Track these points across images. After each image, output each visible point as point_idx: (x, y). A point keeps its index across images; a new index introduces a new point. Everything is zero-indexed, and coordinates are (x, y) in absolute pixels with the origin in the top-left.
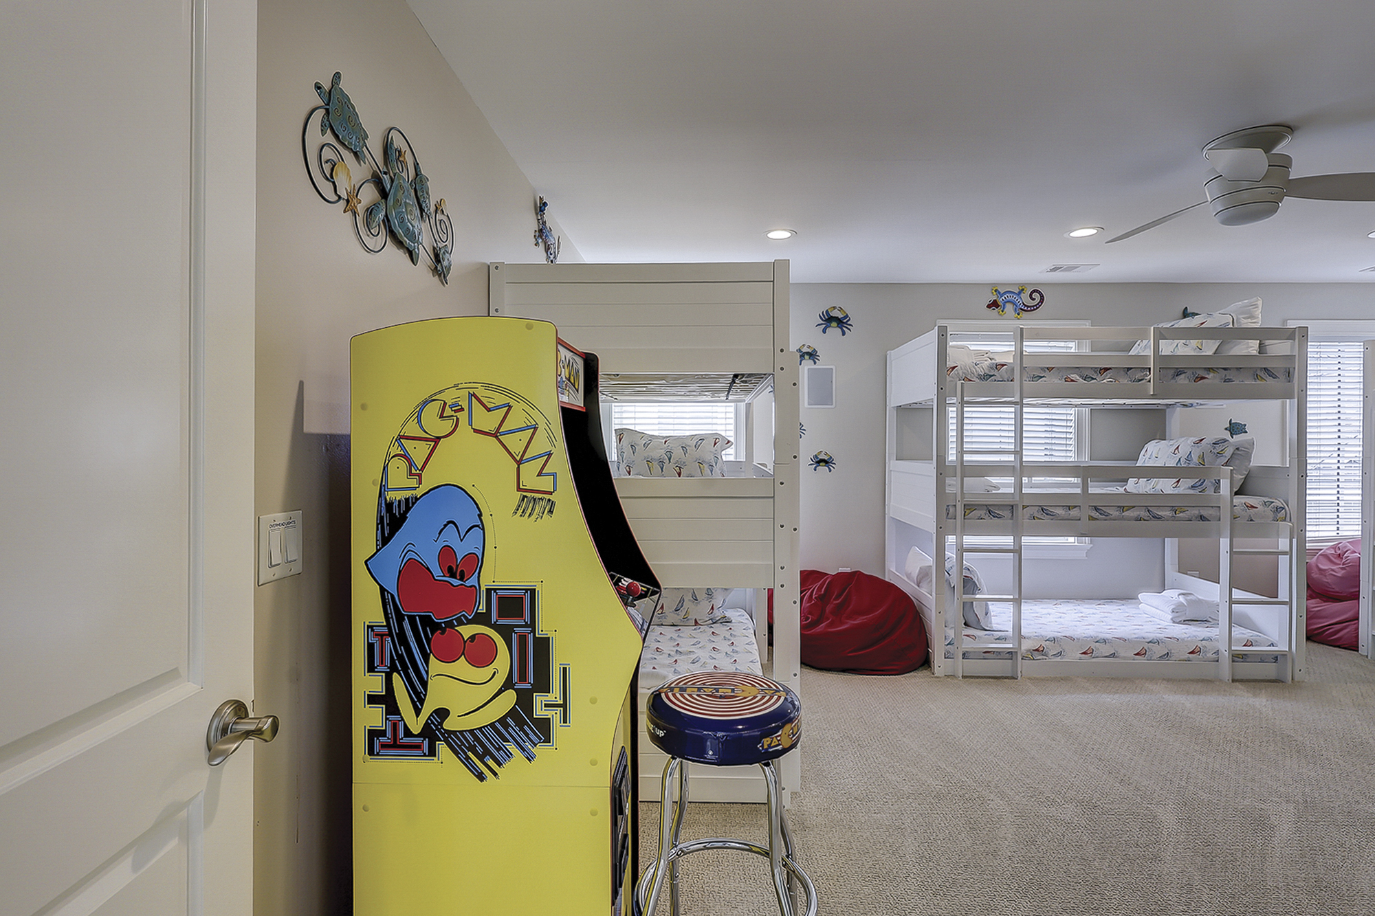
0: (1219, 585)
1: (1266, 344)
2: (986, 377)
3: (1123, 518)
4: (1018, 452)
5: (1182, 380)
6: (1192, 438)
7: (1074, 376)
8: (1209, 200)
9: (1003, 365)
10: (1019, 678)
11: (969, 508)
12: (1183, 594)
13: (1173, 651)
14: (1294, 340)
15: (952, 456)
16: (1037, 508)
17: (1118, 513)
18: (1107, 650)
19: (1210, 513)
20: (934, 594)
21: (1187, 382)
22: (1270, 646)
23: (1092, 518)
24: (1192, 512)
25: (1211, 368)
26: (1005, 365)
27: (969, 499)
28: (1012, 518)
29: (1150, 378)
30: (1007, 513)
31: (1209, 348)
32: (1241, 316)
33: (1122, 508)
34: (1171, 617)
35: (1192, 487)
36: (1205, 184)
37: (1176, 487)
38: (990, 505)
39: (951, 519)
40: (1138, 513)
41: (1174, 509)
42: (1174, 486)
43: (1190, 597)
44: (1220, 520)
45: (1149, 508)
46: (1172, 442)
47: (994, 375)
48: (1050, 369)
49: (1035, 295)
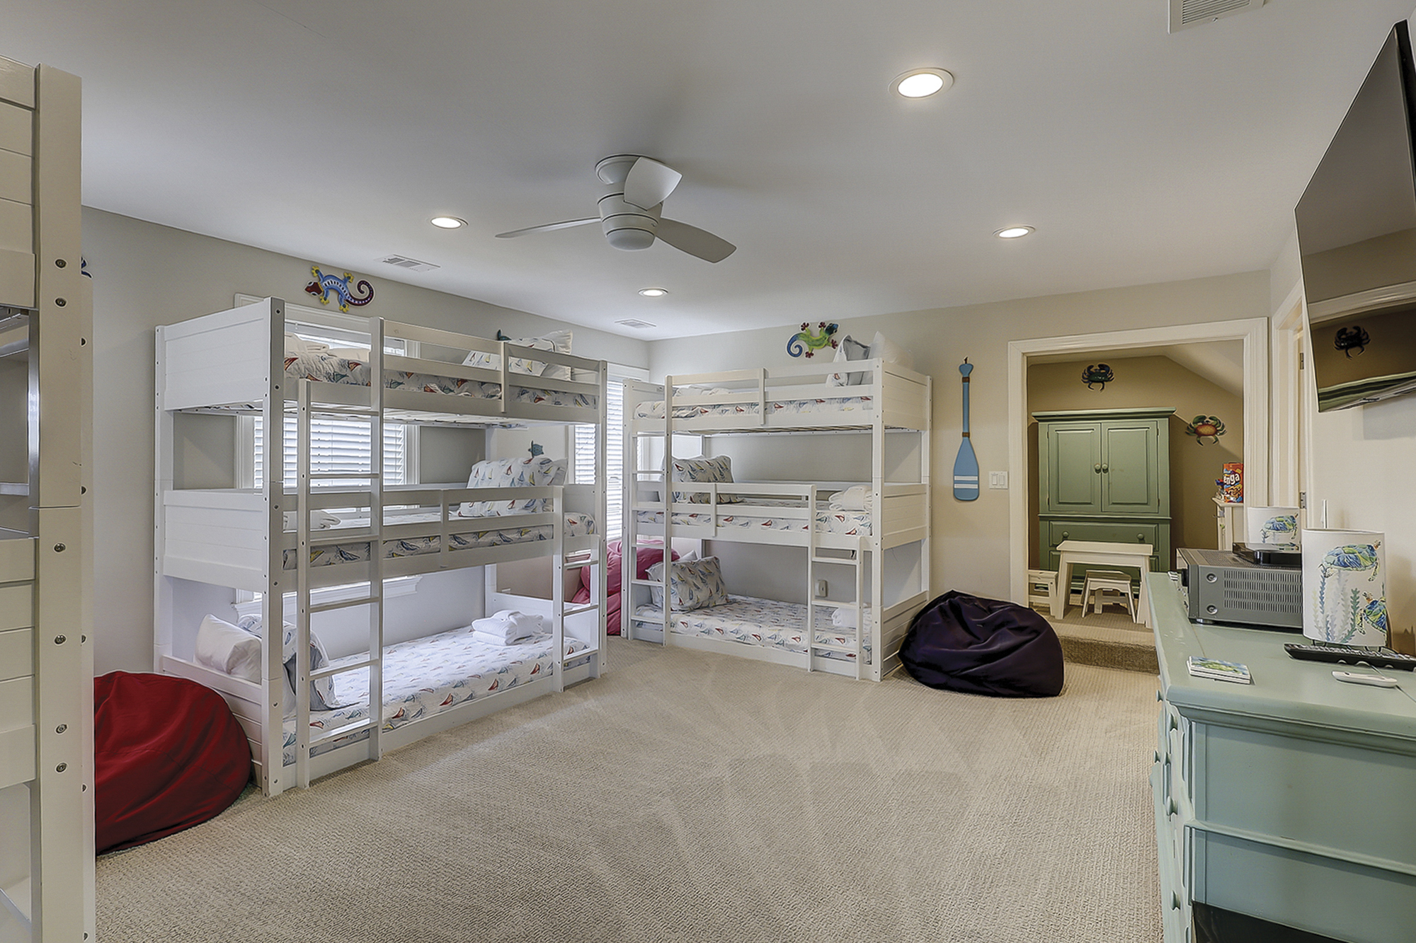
0: (552, 601)
1: (576, 373)
2: (335, 377)
3: (478, 545)
4: (377, 476)
5: (525, 399)
6: (521, 459)
7: (434, 386)
8: (602, 217)
9: (357, 364)
10: (379, 759)
11: (316, 551)
12: (512, 614)
13: (519, 676)
14: (599, 371)
15: (290, 482)
16: (396, 542)
17: (474, 540)
18: (463, 693)
19: (546, 531)
20: (265, 681)
21: (529, 401)
22: (584, 649)
23: (452, 549)
24: (533, 533)
25: (546, 390)
26: (359, 364)
27: (317, 540)
28: (369, 558)
29: (501, 395)
30: (362, 553)
31: (538, 370)
32: (558, 345)
33: (477, 535)
34: (505, 640)
35: (526, 507)
36: (599, 200)
37: (512, 508)
38: (341, 545)
39: (289, 569)
40: (491, 538)
41: (520, 531)
42: (510, 507)
43: (519, 616)
44: (553, 538)
45: (501, 532)
46: (503, 463)
47: (345, 376)
48: (409, 375)
49: (363, 287)
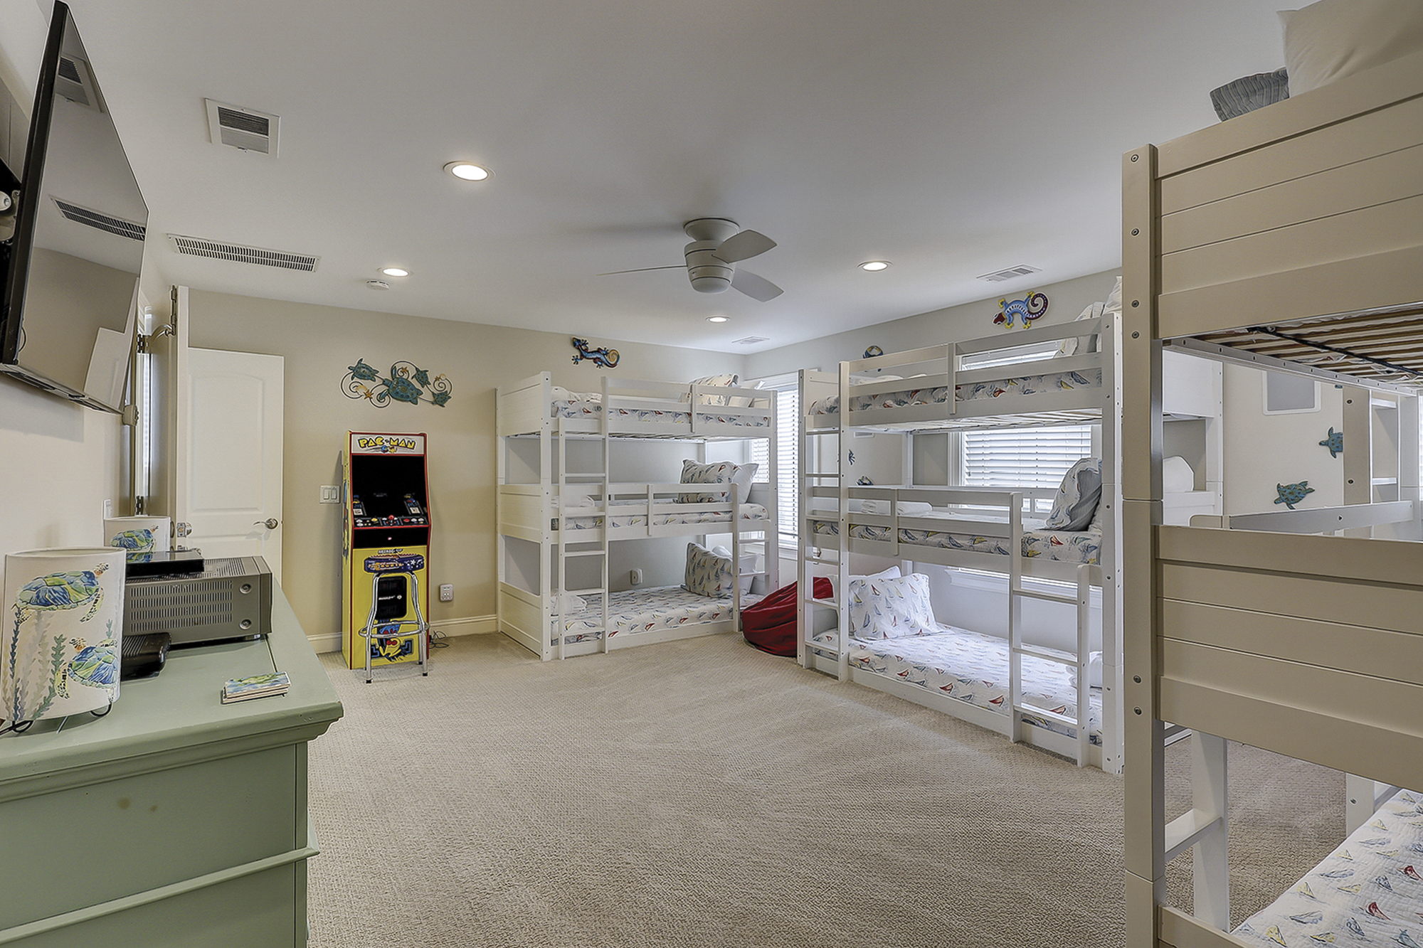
3: (929, 545)
7: (890, 402)
13: (976, 695)
16: (861, 527)
17: (922, 538)
18: (919, 676)
19: (1004, 545)
21: (985, 397)
23: (902, 541)
24: (990, 543)
25: (1011, 379)
33: (927, 533)
41: (974, 538)
44: (1012, 553)
45: (951, 535)
48: (874, 397)
49: (1039, 301)
